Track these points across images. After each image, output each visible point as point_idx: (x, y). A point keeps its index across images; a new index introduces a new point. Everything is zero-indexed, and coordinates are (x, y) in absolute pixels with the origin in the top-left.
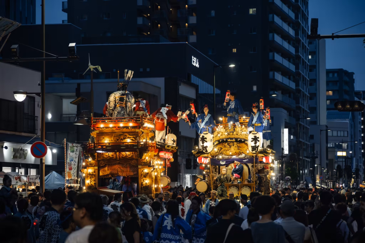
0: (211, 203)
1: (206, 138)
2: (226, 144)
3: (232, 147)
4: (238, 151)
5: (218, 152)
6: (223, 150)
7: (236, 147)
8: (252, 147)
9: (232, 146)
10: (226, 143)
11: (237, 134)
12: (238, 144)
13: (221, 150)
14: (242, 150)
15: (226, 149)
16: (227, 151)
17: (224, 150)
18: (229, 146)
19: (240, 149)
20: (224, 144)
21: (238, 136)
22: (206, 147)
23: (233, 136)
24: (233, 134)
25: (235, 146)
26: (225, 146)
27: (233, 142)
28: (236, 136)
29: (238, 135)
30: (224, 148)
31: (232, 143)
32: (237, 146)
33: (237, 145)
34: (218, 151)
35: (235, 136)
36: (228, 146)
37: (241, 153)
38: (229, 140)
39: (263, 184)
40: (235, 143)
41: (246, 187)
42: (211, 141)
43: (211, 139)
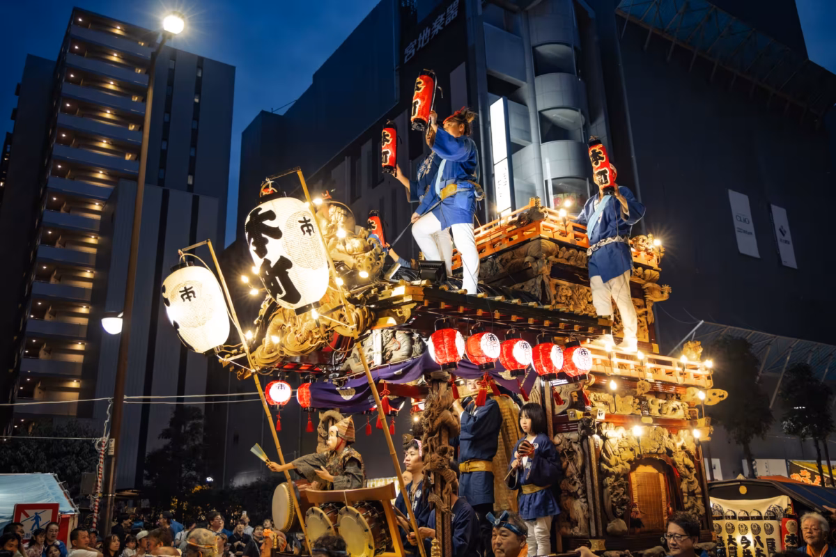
39: (577, 486)
42: (182, 296)
43: (183, 289)
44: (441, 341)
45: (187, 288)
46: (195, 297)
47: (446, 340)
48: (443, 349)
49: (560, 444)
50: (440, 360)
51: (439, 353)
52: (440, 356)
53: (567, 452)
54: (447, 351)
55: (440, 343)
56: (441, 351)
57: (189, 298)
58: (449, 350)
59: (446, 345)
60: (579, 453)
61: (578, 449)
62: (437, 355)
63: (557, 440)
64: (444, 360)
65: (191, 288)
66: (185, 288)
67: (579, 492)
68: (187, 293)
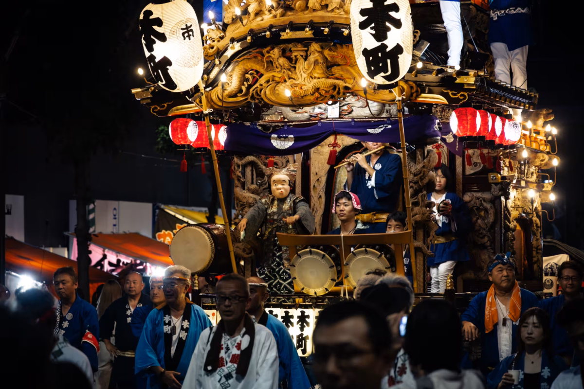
0: (169, 323)
1: (159, 22)
2: (276, 53)
3: (302, 65)
4: (325, 83)
5: (240, 91)
6: (262, 80)
7: (316, 62)
8: (366, 52)
9: (301, 60)
10: (273, 49)
11: (327, 6)
12: (326, 52)
13: (255, 81)
14: (345, 75)
15: (278, 75)
16: (278, 83)
17: (268, 81)
18: (289, 59)
19: (336, 70)
20: (265, 51)
21: (330, 14)
22: (166, 62)
23: (304, 17)
24: (307, 8)
25: (312, 58)
26: (270, 63)
27: (305, 43)
28: (320, 16)
29: (330, 9)
30: (267, 70)
31: (300, 47)
32: (321, 61)
33: (321, 53)
34: (244, 88)
35: (315, 14)
36: (282, 61)
37: (339, 93)
38: (287, 35)
39: (486, 239)
40: (315, 47)
41: (366, 252)
42: (183, 34)
43: (185, 27)
44: (465, 118)
45: (188, 25)
46: (193, 36)
47: (469, 118)
48: (466, 125)
49: (470, 201)
50: (460, 133)
51: (461, 127)
52: (463, 130)
53: (476, 209)
54: (469, 127)
55: (463, 120)
56: (464, 127)
57: (189, 36)
58: (471, 126)
59: (469, 122)
60: (491, 212)
61: (491, 207)
62: (460, 129)
63: (467, 198)
64: (465, 133)
65: (191, 26)
66: (186, 25)
67: (488, 244)
68: (188, 32)
